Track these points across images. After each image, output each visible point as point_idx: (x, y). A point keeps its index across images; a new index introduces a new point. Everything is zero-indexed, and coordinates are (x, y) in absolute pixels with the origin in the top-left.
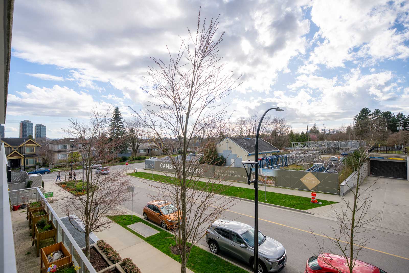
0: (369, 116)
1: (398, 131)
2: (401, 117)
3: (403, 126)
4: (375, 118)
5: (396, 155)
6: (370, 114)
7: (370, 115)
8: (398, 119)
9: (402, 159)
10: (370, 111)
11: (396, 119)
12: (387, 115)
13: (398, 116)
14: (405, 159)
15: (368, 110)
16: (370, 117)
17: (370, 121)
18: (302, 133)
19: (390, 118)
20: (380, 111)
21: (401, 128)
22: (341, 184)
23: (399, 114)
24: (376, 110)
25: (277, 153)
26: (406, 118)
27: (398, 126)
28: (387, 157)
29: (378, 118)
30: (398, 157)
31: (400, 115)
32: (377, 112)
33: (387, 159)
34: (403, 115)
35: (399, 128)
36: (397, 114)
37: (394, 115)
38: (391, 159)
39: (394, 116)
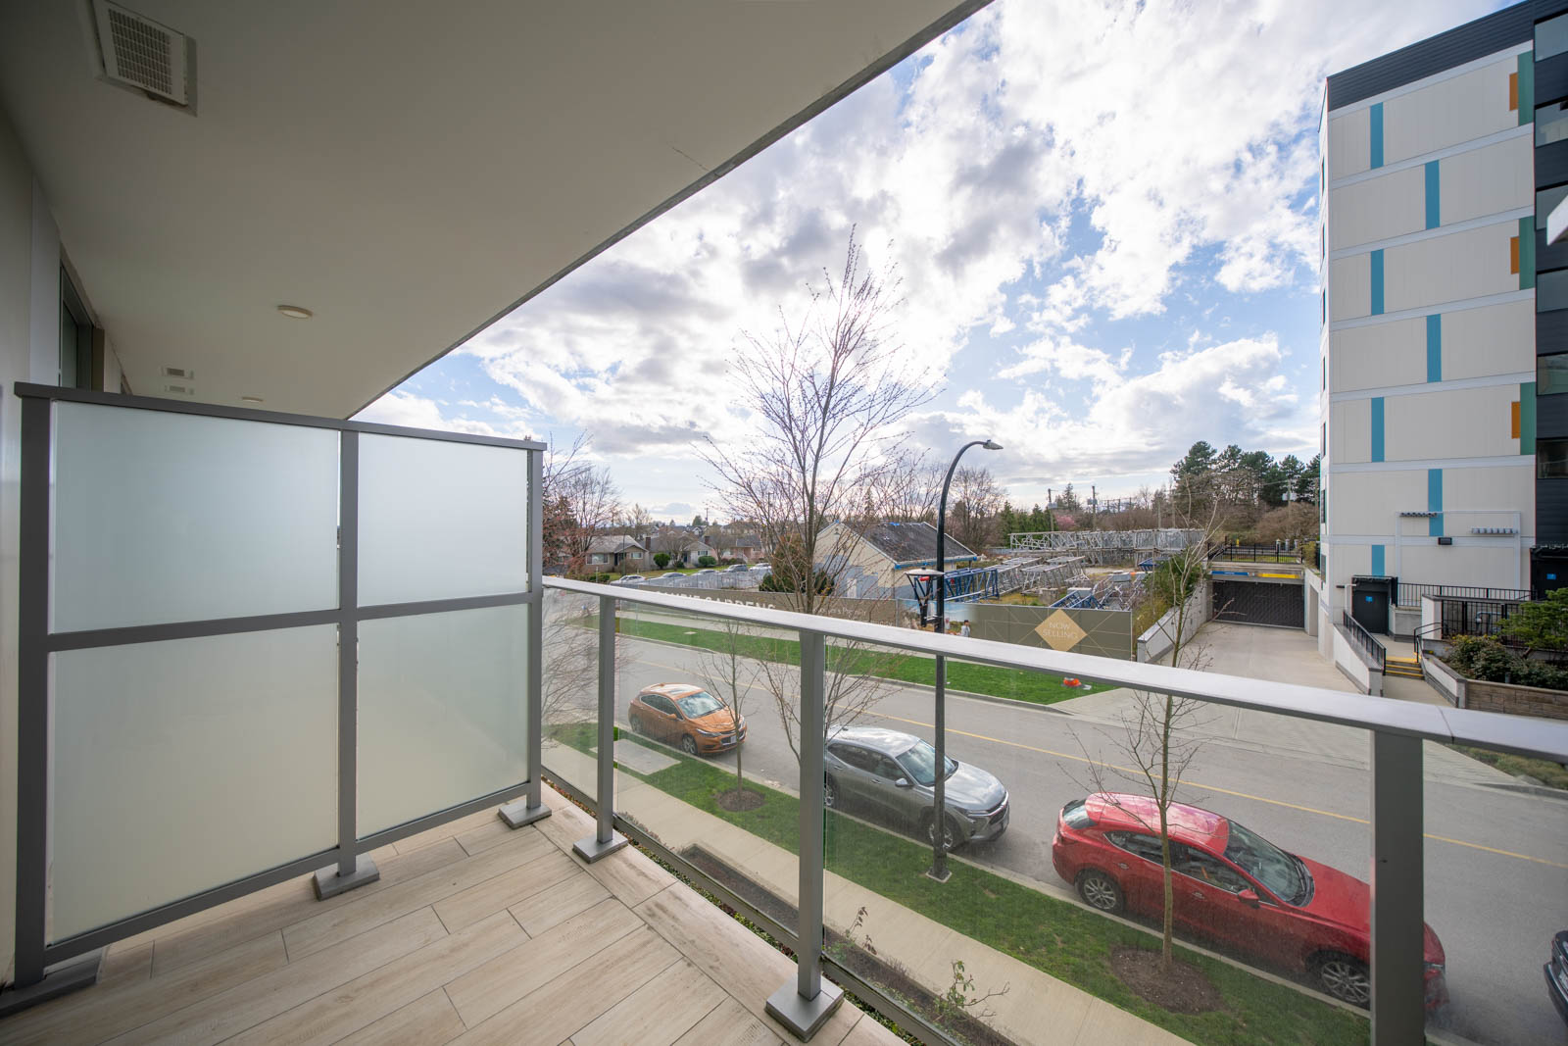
0: (1211, 464)
1: (1285, 504)
2: (1293, 468)
3: (1297, 491)
4: (1226, 470)
5: (1278, 566)
6: (1213, 457)
7: (1214, 462)
8: (1285, 473)
9: (1292, 576)
10: (1214, 451)
11: (1280, 473)
12: (1257, 461)
13: (1284, 464)
14: (1300, 577)
15: (1208, 448)
16: (1214, 466)
17: (1213, 478)
18: (1036, 510)
19: (1265, 470)
20: (1239, 451)
21: (1293, 496)
22: (1140, 639)
23: (1287, 459)
24: (1229, 447)
25: (970, 562)
26: (1306, 469)
27: (1285, 490)
28: (1256, 571)
29: (1233, 470)
30: (1283, 572)
31: (1291, 462)
32: (1233, 452)
33: (1256, 576)
34: (1297, 462)
35: (1288, 496)
36: (1283, 460)
37: (1274, 462)
38: (1265, 575)
39: (1276, 466)
